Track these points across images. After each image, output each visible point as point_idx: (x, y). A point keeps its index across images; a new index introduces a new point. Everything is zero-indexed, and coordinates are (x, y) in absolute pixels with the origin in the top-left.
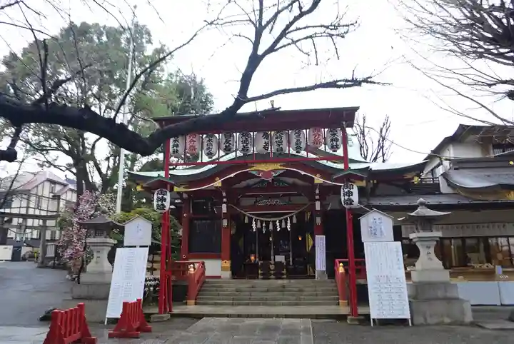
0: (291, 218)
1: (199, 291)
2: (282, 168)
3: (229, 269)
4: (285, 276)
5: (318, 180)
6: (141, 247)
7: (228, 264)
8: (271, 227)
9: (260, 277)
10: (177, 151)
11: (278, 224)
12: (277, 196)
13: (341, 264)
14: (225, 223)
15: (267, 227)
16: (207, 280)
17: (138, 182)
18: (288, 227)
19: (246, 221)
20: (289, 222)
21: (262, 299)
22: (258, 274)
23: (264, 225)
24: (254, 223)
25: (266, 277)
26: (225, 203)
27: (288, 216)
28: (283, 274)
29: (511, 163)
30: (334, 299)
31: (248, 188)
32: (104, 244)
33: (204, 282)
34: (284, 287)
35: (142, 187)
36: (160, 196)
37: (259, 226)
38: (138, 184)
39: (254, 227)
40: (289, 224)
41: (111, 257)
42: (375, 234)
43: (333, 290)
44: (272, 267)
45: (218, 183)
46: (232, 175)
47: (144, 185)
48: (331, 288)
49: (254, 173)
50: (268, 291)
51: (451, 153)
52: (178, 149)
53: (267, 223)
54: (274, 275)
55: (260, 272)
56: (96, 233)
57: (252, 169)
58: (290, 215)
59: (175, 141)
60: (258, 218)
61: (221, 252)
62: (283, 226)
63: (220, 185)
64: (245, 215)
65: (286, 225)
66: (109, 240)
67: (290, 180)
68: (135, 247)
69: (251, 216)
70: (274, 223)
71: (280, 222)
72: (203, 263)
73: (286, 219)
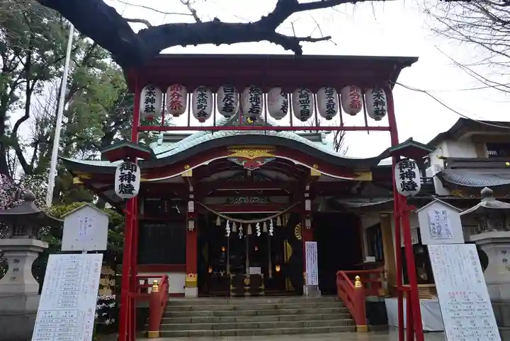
0: (275, 219)
1: (164, 315)
2: (270, 155)
3: (196, 284)
4: (262, 293)
5: (315, 171)
6: (89, 252)
7: (193, 278)
8: (250, 232)
9: (232, 294)
10: (152, 107)
11: (258, 228)
12: (256, 194)
13: (357, 277)
14: (191, 225)
15: (245, 231)
16: (171, 300)
17: (74, 172)
18: (271, 231)
19: (218, 222)
20: (271, 225)
21: (253, 326)
22: (230, 290)
23: (241, 228)
24: (228, 225)
25: (240, 295)
26: (191, 200)
27: (270, 218)
28: (261, 290)
29: (508, 164)
30: (347, 323)
31: (222, 182)
32: (26, 249)
33: (168, 303)
34: (276, 307)
35: (80, 179)
36: (126, 172)
37: (234, 229)
38: (75, 176)
39: (229, 232)
40: (272, 228)
41: (39, 271)
42: (439, 233)
43: (340, 311)
44: (247, 281)
45: (188, 172)
46: (206, 163)
47: (83, 177)
48: (339, 308)
49: (235, 160)
50: (256, 314)
51: (445, 151)
52: (154, 105)
53: (245, 226)
54: (249, 291)
55: (231, 288)
56: (14, 231)
57: (233, 155)
58: (272, 217)
59: (150, 93)
60: (232, 219)
61: (185, 263)
62: (265, 229)
63: (191, 175)
64: (217, 216)
65: (268, 228)
66: (36, 242)
67: (273, 174)
68: (80, 252)
69: (224, 217)
70: (254, 226)
71: (261, 225)
72: (167, 278)
73: (268, 222)
